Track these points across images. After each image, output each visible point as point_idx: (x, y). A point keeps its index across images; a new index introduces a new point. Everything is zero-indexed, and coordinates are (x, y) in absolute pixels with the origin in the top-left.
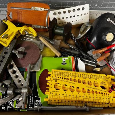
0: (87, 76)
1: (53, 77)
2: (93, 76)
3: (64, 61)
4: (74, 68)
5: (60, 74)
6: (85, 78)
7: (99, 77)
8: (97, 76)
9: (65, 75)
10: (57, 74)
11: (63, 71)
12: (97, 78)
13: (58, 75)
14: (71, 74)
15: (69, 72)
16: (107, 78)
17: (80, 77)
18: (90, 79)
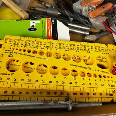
1: (6, 49)
2: (83, 47)
3: (33, 26)
5: (20, 44)
6: (68, 51)
7: (94, 48)
8: (90, 47)
9: (29, 45)
10: (14, 44)
13: (16, 46)
15: (38, 40)
16: (109, 50)
17: (58, 48)
18: (76, 51)
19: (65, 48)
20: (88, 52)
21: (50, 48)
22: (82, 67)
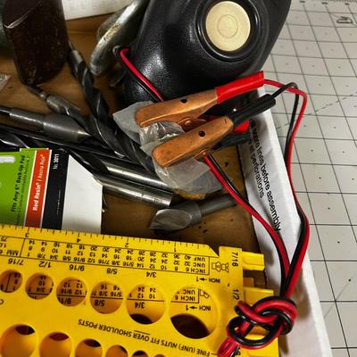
0: (99, 252)
2: (135, 255)
4: (35, 208)
6: (82, 268)
7: (171, 258)
8: (159, 257)
12: (158, 265)
16: (219, 267)
17: (48, 257)
18: (109, 271)
19: (72, 260)
20: (148, 274)
21: (17, 259)
22: (119, 332)
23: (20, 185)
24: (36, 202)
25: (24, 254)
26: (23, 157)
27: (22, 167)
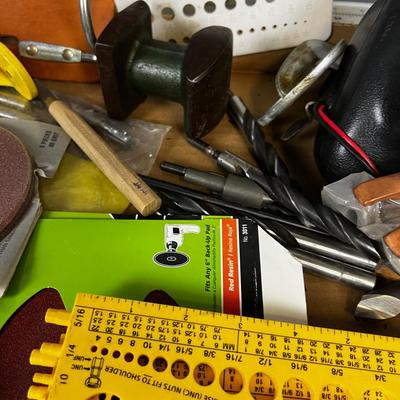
0: (320, 348)
1: (78, 352)
2: (359, 354)
3: (174, 245)
4: (231, 289)
5: (129, 331)
6: (305, 367)
7: (398, 358)
9: (162, 339)
10: (109, 331)
11: (153, 309)
12: (386, 366)
13: (115, 339)
14: (210, 332)
15: (197, 316)
17: (266, 353)
18: (334, 372)
19: (293, 357)
20: (377, 377)
21: (235, 355)
23: (210, 260)
24: (232, 281)
25: (241, 348)
26: (208, 226)
27: (208, 238)
